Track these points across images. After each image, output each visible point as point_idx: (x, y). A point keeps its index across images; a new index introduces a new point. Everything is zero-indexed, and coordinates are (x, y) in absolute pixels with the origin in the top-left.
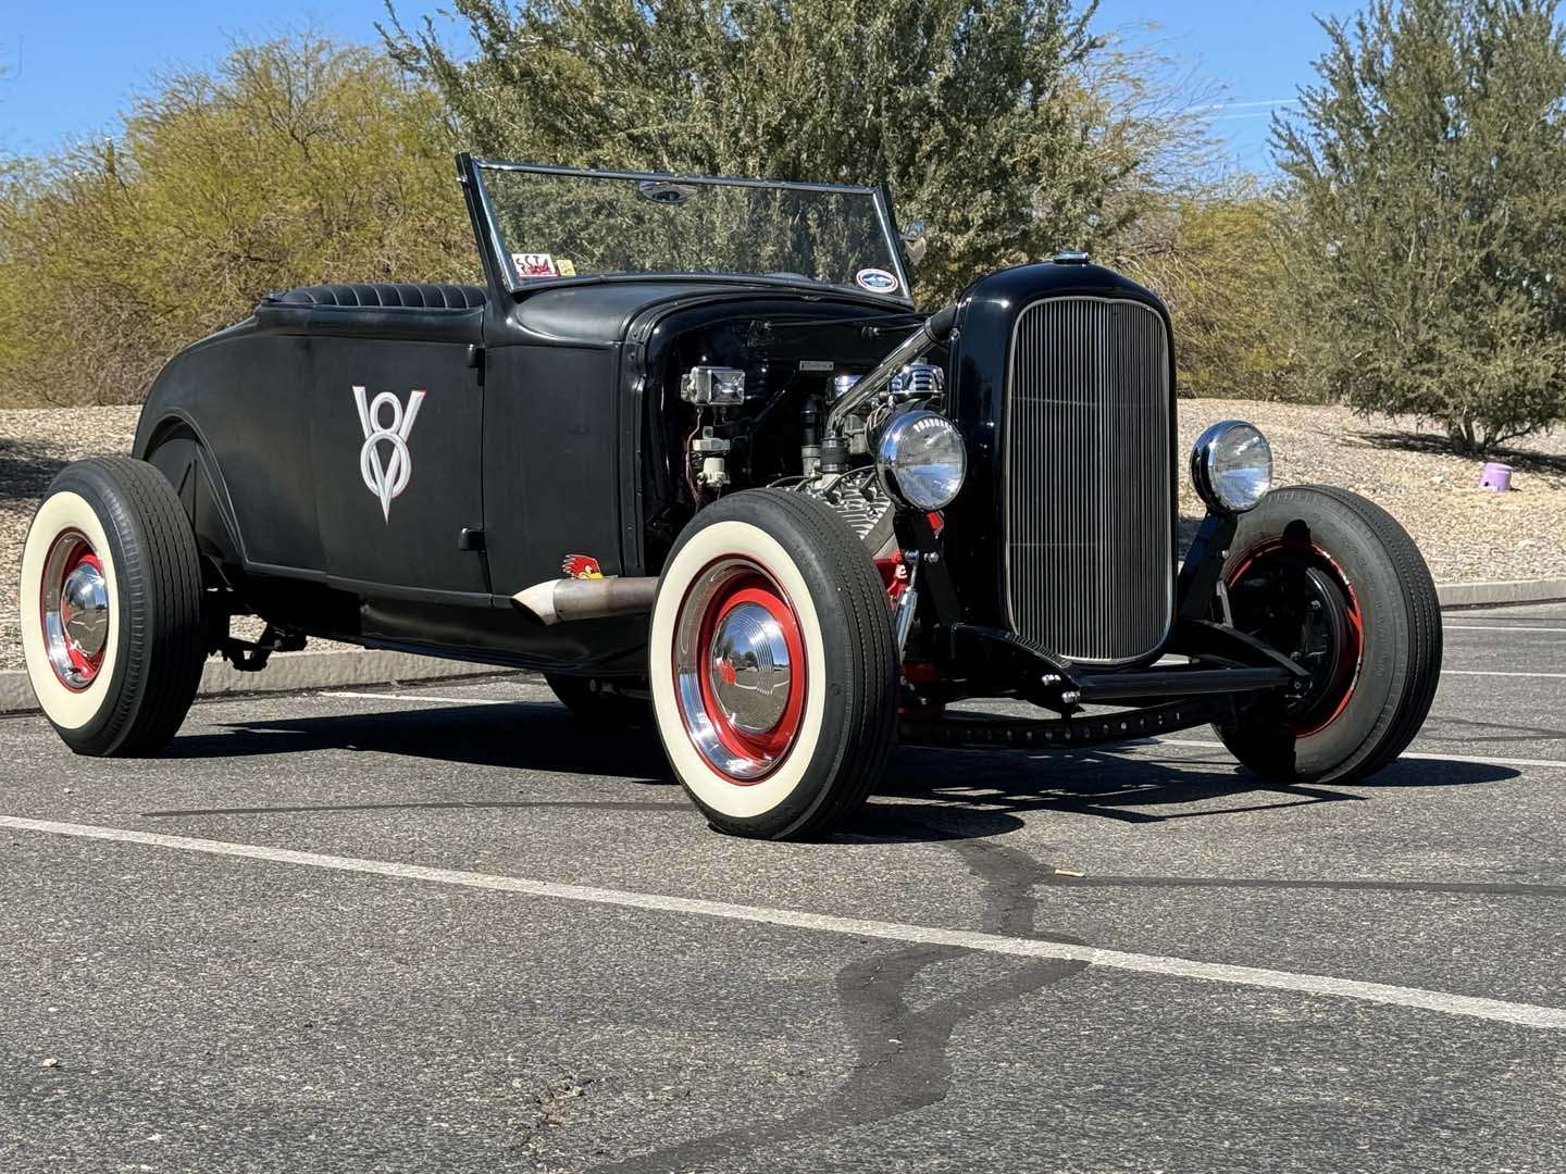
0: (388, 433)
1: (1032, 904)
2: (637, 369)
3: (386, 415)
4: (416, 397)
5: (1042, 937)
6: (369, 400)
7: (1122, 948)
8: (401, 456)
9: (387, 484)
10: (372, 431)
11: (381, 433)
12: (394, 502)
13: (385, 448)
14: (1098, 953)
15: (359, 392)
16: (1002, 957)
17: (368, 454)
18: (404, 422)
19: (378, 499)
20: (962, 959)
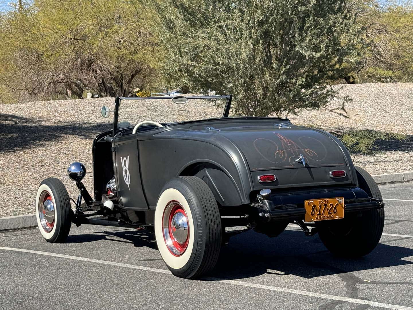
1: (357, 289)
5: (360, 298)
7: (377, 301)
14: (372, 302)
16: (352, 303)
20: (344, 304)
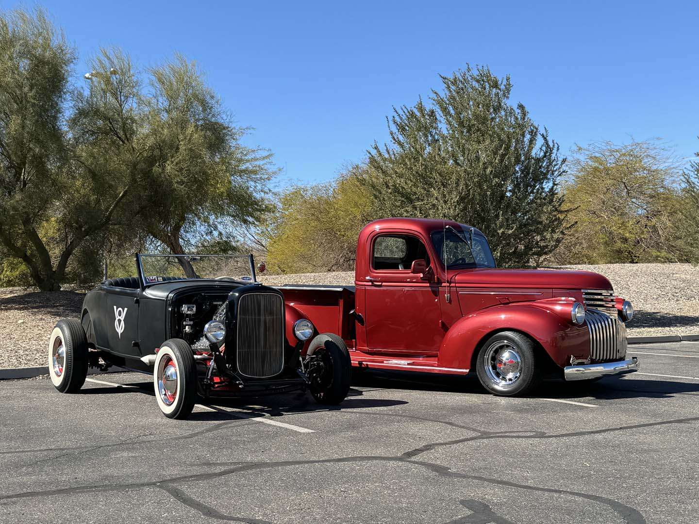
0: (120, 318)
2: (170, 305)
3: (120, 313)
4: (126, 309)
6: (117, 309)
8: (122, 322)
9: (120, 330)
10: (117, 317)
11: (119, 317)
13: (120, 321)
15: (115, 307)
17: (116, 322)
18: (123, 315)
19: (118, 334)
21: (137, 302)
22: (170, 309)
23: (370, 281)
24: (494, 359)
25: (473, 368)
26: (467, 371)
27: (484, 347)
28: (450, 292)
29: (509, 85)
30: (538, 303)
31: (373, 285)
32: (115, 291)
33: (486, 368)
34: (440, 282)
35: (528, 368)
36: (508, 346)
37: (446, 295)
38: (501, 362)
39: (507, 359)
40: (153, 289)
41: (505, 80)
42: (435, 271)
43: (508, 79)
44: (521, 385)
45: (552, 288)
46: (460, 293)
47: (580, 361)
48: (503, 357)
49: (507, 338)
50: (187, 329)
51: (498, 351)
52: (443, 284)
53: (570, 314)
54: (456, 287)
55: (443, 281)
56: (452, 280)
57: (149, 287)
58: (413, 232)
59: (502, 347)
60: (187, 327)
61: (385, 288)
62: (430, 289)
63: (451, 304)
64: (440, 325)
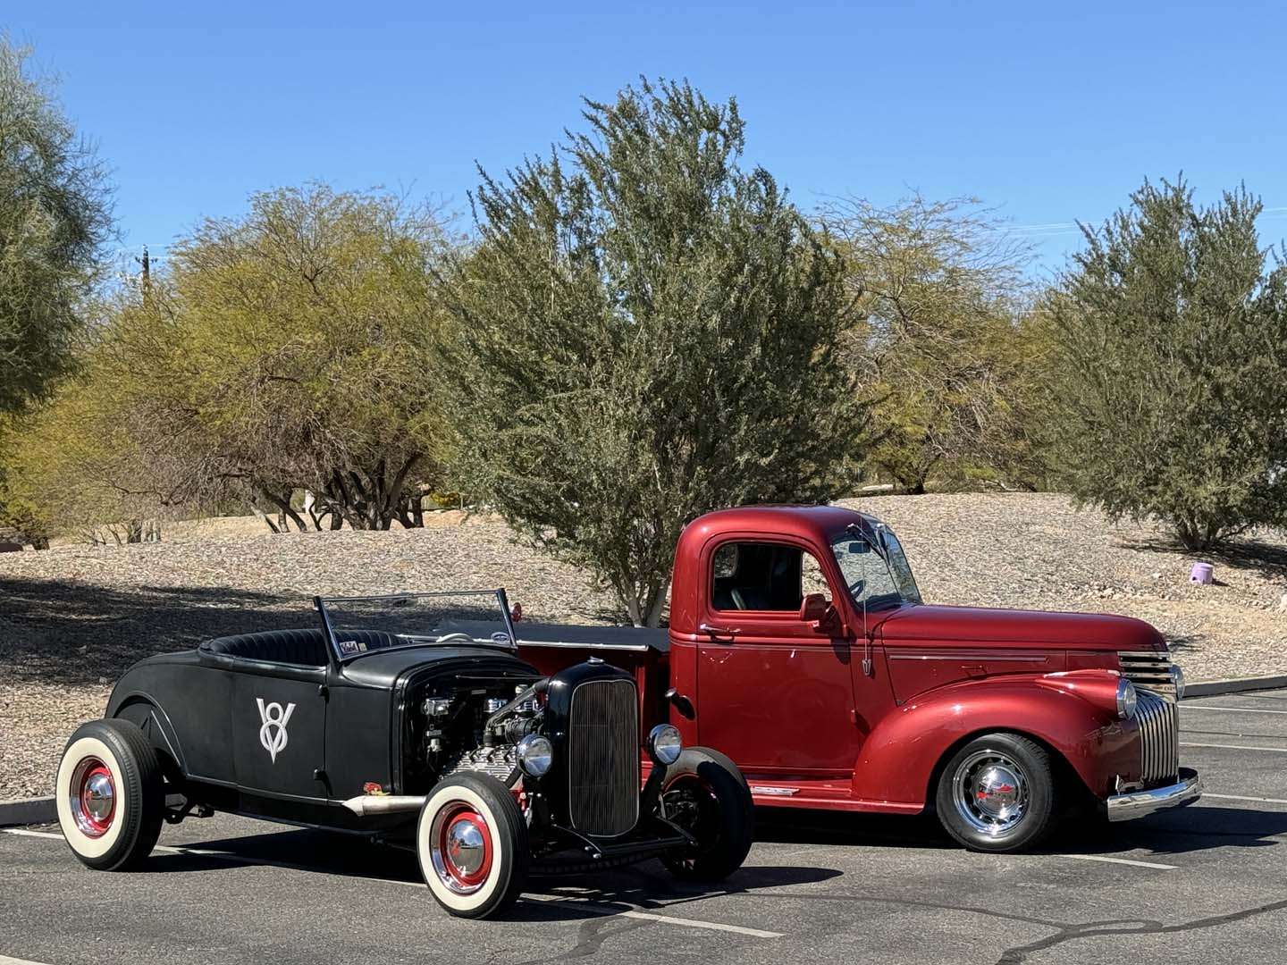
0: (276, 722)
2: (400, 701)
3: (274, 714)
4: (291, 706)
6: (266, 706)
8: (282, 733)
9: (274, 746)
10: (267, 720)
11: (272, 721)
12: (278, 754)
13: (274, 729)
15: (260, 701)
17: (264, 731)
18: (285, 717)
19: (269, 753)
21: (325, 692)
22: (402, 707)
23: (708, 633)
24: (968, 783)
25: (931, 799)
26: (922, 807)
27: (953, 762)
28: (871, 656)
29: (738, 121)
30: (1048, 678)
31: (715, 640)
32: (259, 669)
33: (956, 802)
34: (852, 637)
35: (1043, 799)
36: (996, 760)
37: (864, 662)
38: (984, 788)
39: (994, 783)
40: (357, 669)
41: (728, 112)
42: (842, 616)
43: (734, 109)
44: (1027, 832)
45: (1065, 649)
46: (891, 657)
47: (1129, 785)
48: (987, 779)
49: (997, 746)
50: (434, 745)
51: (975, 770)
52: (859, 641)
53: (1113, 701)
54: (883, 645)
55: (857, 633)
56: (876, 633)
57: (347, 663)
58: (797, 539)
59: (984, 762)
60: (433, 741)
61: (736, 647)
62: (831, 650)
63: (873, 678)
64: (853, 719)
